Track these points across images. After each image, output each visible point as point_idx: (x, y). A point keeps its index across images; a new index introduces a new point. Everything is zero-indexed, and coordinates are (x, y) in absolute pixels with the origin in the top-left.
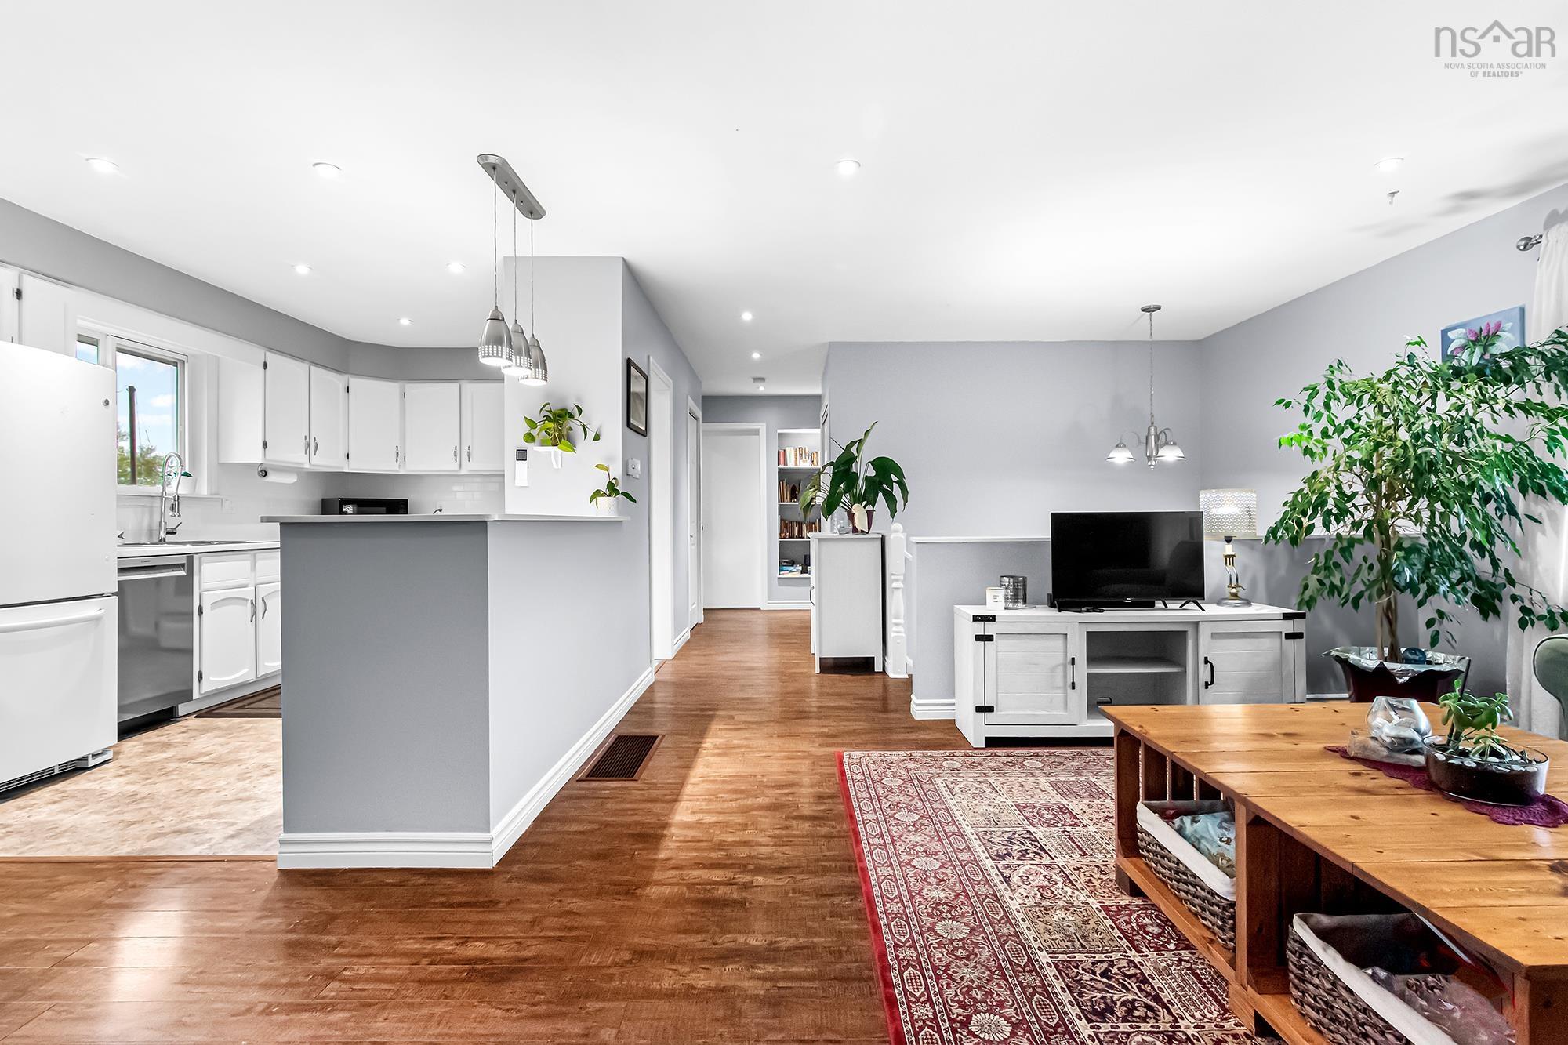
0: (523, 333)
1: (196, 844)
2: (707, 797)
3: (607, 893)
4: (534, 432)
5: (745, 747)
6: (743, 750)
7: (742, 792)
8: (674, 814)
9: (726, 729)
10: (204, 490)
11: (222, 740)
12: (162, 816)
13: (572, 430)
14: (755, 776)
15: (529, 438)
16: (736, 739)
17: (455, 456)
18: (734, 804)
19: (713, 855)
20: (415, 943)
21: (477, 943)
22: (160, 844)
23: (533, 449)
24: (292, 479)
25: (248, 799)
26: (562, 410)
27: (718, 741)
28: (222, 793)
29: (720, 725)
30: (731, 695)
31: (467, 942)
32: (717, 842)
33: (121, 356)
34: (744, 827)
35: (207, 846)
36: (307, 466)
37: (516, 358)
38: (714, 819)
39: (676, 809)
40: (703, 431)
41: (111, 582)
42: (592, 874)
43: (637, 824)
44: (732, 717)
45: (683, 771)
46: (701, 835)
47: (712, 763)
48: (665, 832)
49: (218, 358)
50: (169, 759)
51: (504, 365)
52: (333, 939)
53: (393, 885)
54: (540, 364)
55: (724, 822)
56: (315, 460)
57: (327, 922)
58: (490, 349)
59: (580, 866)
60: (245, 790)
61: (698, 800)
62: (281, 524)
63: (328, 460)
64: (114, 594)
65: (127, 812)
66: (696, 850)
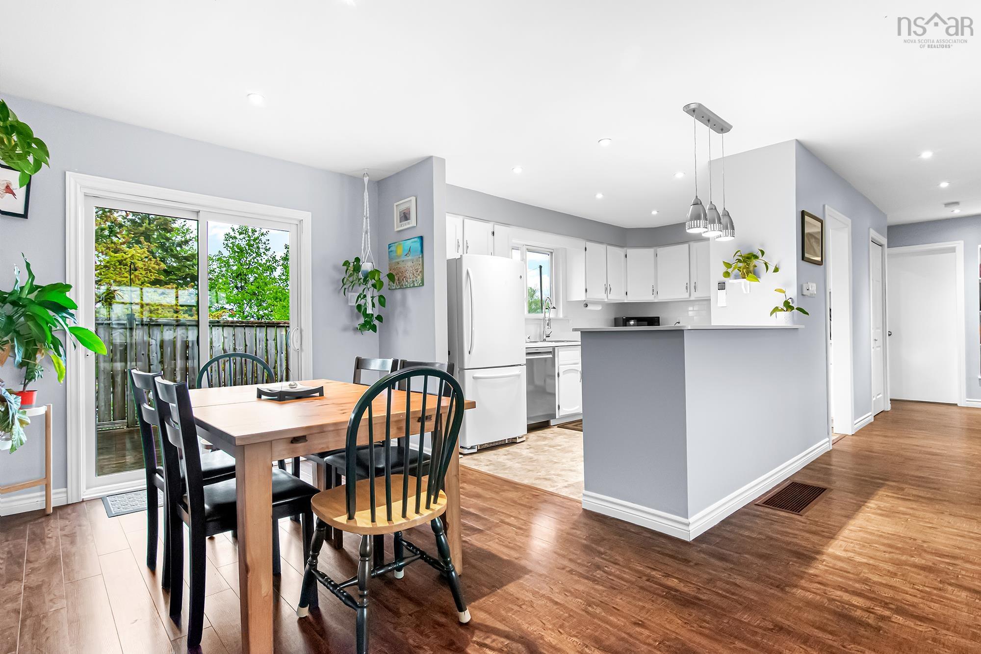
0: (716, 209)
1: (552, 486)
2: (861, 543)
3: (763, 581)
4: (730, 270)
5: (910, 514)
6: (907, 517)
7: (897, 548)
8: (829, 547)
9: (893, 497)
10: (561, 316)
11: (567, 440)
12: (540, 470)
13: (756, 267)
14: (915, 540)
15: (727, 274)
16: (902, 506)
17: (687, 289)
18: (887, 555)
19: (857, 585)
20: (641, 567)
21: (674, 579)
22: (539, 482)
23: (730, 282)
24: (599, 308)
25: (574, 471)
26: (749, 254)
27: (882, 504)
28: (564, 466)
29: (888, 492)
30: (906, 472)
31: (669, 577)
32: (864, 578)
33: (528, 253)
34: (894, 575)
35: (555, 488)
36: (606, 300)
37: (711, 226)
38: (865, 561)
39: (831, 544)
40: (888, 255)
41: (523, 359)
42: (755, 566)
43: (797, 545)
44: (903, 489)
45: (844, 519)
46: (849, 568)
47: (873, 520)
48: (818, 557)
49: (566, 249)
50: (545, 445)
51: (703, 231)
52: (602, 550)
53: (634, 532)
54: (730, 226)
55: (874, 566)
56: (610, 297)
57: (600, 541)
58: (693, 223)
59: (747, 558)
60: (573, 466)
61: (852, 543)
62: (581, 332)
63: (617, 297)
64: (525, 365)
65: (529, 465)
66: (841, 577)
